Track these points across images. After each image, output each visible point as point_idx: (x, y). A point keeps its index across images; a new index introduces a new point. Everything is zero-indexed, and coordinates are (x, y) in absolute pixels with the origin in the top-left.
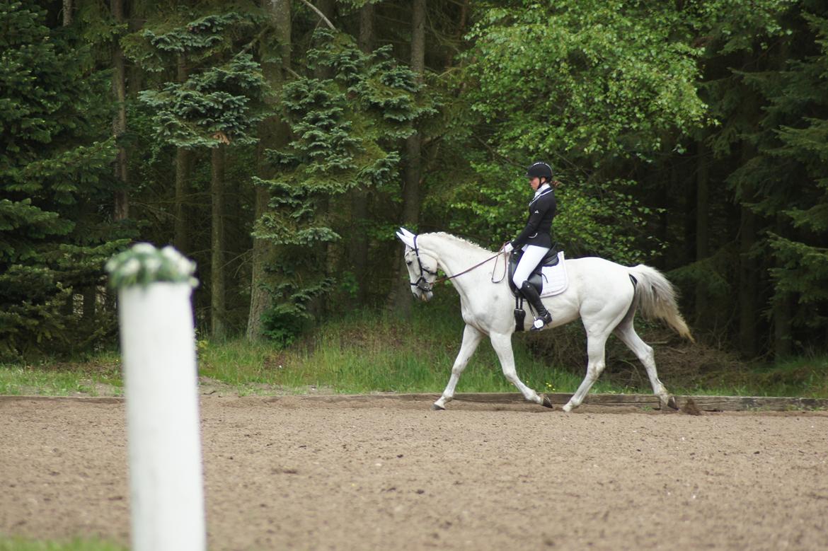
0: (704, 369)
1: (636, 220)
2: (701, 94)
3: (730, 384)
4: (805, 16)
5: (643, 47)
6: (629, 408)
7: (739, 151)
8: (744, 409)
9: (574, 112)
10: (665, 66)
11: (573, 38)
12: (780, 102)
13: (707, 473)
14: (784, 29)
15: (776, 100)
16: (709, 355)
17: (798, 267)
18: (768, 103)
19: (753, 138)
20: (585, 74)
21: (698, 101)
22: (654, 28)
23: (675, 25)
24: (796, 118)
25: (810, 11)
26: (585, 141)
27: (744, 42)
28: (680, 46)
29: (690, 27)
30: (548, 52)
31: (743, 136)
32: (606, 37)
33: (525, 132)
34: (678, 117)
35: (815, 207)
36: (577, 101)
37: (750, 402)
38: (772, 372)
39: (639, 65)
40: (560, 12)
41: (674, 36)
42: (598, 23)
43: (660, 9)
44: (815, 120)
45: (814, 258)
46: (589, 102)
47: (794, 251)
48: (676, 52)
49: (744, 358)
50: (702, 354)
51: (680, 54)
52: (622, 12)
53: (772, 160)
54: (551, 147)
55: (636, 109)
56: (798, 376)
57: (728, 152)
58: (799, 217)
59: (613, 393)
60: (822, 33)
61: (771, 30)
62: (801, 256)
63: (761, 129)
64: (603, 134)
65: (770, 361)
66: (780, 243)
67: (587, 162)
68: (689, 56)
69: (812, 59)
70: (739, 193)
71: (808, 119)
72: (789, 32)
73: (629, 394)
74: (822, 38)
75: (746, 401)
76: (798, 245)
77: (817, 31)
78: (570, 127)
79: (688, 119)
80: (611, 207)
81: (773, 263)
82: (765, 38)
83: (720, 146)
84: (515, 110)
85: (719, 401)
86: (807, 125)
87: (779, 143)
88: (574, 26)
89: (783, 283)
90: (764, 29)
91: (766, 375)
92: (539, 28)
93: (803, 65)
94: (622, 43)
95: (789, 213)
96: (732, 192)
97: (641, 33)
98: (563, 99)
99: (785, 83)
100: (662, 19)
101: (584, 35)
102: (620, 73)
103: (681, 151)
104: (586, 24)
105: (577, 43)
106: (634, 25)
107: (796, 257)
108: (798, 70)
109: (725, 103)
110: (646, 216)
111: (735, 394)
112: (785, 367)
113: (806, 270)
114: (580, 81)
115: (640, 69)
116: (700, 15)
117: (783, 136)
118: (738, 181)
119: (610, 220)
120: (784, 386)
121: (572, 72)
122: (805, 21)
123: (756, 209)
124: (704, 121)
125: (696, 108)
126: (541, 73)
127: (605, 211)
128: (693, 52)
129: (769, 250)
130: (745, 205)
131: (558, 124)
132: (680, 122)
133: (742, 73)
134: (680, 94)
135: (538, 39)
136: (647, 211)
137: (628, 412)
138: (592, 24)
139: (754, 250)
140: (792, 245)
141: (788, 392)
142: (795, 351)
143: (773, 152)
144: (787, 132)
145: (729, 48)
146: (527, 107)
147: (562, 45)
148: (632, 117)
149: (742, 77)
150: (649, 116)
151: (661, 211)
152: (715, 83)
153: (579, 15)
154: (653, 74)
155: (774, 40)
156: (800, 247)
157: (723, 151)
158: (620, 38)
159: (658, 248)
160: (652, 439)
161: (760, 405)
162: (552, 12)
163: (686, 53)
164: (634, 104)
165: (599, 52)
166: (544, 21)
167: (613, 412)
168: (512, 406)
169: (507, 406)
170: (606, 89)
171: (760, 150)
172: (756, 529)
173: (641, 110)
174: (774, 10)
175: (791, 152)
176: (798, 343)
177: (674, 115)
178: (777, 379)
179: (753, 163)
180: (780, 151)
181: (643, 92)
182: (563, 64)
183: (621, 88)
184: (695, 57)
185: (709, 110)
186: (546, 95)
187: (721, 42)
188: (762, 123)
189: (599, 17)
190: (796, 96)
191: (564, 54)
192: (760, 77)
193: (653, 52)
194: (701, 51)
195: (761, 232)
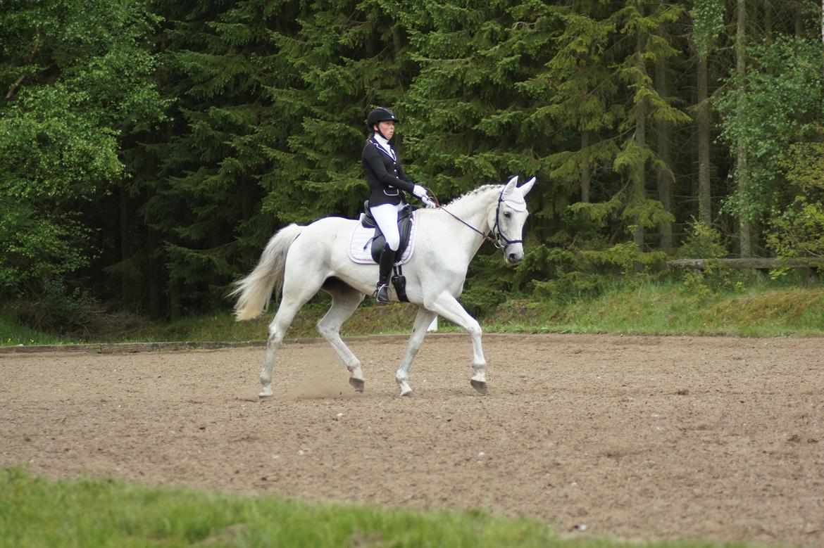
0: (128, 327)
1: (84, 236)
2: (121, 158)
3: (144, 336)
4: (181, 109)
5: (83, 130)
6: (83, 353)
7: (146, 193)
8: (153, 350)
9: (42, 171)
10: (97, 142)
11: (40, 126)
12: (168, 162)
13: (128, 391)
14: (169, 117)
15: (166, 161)
16: (132, 318)
17: (184, 262)
18: (162, 163)
19: (153, 184)
20: (48, 148)
21: (120, 163)
22: (89, 118)
23: (102, 117)
24: (180, 171)
25: (184, 107)
26: (49, 189)
27: (145, 126)
28: (106, 129)
29: (112, 117)
30: (24, 134)
31: (147, 183)
32: (61, 126)
33: (12, 185)
34: (107, 173)
35: (192, 226)
36: (43, 164)
37: (157, 346)
38: (170, 327)
39: (81, 142)
40: (30, 110)
41: (102, 123)
42: (55, 116)
43: (93, 107)
44: (190, 173)
45: (192, 256)
46: (51, 165)
47: (180, 252)
48: (104, 133)
49: (153, 319)
50: (127, 317)
51: (106, 134)
52: (70, 110)
53: (165, 197)
54: (29, 194)
55: (81, 169)
56: (185, 329)
57: (139, 194)
58: (183, 232)
59: (72, 344)
60: (192, 119)
61: (161, 118)
62: (184, 255)
63: (158, 179)
64: (60, 184)
65: (169, 320)
66: (172, 248)
67: (52, 202)
68: (112, 135)
69: (187, 135)
70: (146, 218)
71: (186, 172)
72: (172, 119)
73: (82, 344)
74: (192, 122)
75: (154, 345)
76: (182, 249)
77: (189, 118)
78: (40, 181)
79: (113, 174)
80: (67, 230)
81: (169, 260)
82: (158, 123)
83: (133, 190)
84: (5, 171)
85: (137, 346)
86: (184, 176)
87: (169, 187)
88: (40, 119)
89: (175, 272)
90: (157, 118)
91: (166, 329)
92: (18, 120)
93: (181, 139)
94: (70, 128)
95: (177, 230)
96: (143, 218)
97: (81, 122)
98: (35, 163)
99: (171, 151)
100: (94, 113)
101: (47, 124)
102: (70, 147)
103: (109, 194)
104: (47, 117)
105: (43, 129)
106: (77, 117)
107: (182, 256)
108: (179, 142)
109: (135, 163)
110: (90, 234)
111: (147, 341)
112: (177, 324)
113: (188, 263)
114: (45, 152)
115: (82, 144)
116: (118, 110)
117: (171, 182)
118: (145, 210)
119: (67, 238)
120: (177, 335)
121: (40, 147)
122: (182, 113)
123: (157, 227)
124: (122, 175)
125: (118, 167)
126: (21, 148)
127: (64, 233)
128: (114, 133)
129: (166, 252)
130: (150, 225)
131: (33, 179)
132: (108, 175)
133: (144, 145)
134: (107, 159)
135: (18, 126)
136: (90, 230)
137: (82, 355)
138: (51, 117)
139: (157, 253)
140: (179, 249)
141: (180, 339)
142: (183, 314)
143: (166, 193)
144: (173, 180)
145: (136, 129)
146: (13, 170)
147: (33, 131)
148: (78, 174)
149: (145, 147)
150: (89, 172)
151: (99, 230)
152: (129, 151)
153: (43, 111)
154: (90, 147)
155: (163, 124)
156: (184, 250)
157: (135, 193)
158: (69, 125)
159: (98, 254)
160: (96, 371)
161: (163, 347)
162: (26, 110)
163: (110, 134)
164: (79, 165)
165: (56, 134)
166: (21, 116)
167: (72, 356)
168: (9, 355)
169: (6, 355)
170: (61, 156)
171: (158, 191)
172: (156, 425)
173: (83, 169)
174: (162, 106)
175: (177, 192)
176: (186, 308)
177: (104, 172)
178: (173, 331)
179: (154, 199)
180: (170, 192)
181: (84, 158)
182: (34, 142)
183: (71, 156)
184: (115, 136)
185: (126, 168)
186: (24, 161)
187: (131, 126)
188: (158, 175)
189: (55, 112)
190: (178, 159)
191: (34, 135)
192: (156, 147)
193: (90, 133)
194: (119, 132)
195: (160, 242)
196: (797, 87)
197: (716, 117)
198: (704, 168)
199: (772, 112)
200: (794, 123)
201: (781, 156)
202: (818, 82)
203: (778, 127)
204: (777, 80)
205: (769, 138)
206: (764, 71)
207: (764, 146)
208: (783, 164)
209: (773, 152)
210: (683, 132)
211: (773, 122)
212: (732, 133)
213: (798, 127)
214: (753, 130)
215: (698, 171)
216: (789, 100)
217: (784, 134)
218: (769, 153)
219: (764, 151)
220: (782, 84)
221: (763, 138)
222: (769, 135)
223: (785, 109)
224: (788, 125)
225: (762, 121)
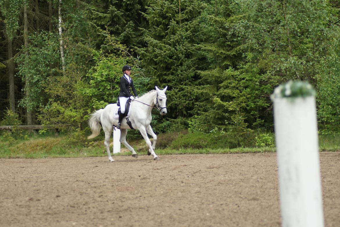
196: (50, 53)
197: (16, 65)
198: (12, 87)
199: (39, 63)
200: (49, 68)
201: (43, 82)
202: (58, 51)
203: (42, 70)
204: (41, 50)
205: (38, 74)
206: (36, 46)
207: (36, 78)
208: (44, 85)
209: (40, 80)
210: (3, 72)
211: (40, 68)
212: (22, 72)
213: (50, 70)
214: (32, 71)
215: (9, 88)
216: (46, 58)
217: (44, 73)
218: (38, 81)
219: (36, 80)
220: (43, 52)
221: (36, 74)
222: (38, 73)
223: (45, 62)
224: (46, 69)
225: (35, 67)
